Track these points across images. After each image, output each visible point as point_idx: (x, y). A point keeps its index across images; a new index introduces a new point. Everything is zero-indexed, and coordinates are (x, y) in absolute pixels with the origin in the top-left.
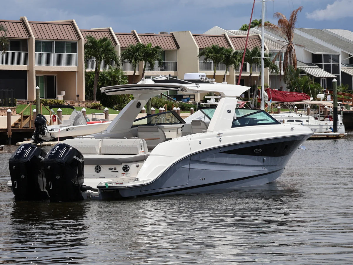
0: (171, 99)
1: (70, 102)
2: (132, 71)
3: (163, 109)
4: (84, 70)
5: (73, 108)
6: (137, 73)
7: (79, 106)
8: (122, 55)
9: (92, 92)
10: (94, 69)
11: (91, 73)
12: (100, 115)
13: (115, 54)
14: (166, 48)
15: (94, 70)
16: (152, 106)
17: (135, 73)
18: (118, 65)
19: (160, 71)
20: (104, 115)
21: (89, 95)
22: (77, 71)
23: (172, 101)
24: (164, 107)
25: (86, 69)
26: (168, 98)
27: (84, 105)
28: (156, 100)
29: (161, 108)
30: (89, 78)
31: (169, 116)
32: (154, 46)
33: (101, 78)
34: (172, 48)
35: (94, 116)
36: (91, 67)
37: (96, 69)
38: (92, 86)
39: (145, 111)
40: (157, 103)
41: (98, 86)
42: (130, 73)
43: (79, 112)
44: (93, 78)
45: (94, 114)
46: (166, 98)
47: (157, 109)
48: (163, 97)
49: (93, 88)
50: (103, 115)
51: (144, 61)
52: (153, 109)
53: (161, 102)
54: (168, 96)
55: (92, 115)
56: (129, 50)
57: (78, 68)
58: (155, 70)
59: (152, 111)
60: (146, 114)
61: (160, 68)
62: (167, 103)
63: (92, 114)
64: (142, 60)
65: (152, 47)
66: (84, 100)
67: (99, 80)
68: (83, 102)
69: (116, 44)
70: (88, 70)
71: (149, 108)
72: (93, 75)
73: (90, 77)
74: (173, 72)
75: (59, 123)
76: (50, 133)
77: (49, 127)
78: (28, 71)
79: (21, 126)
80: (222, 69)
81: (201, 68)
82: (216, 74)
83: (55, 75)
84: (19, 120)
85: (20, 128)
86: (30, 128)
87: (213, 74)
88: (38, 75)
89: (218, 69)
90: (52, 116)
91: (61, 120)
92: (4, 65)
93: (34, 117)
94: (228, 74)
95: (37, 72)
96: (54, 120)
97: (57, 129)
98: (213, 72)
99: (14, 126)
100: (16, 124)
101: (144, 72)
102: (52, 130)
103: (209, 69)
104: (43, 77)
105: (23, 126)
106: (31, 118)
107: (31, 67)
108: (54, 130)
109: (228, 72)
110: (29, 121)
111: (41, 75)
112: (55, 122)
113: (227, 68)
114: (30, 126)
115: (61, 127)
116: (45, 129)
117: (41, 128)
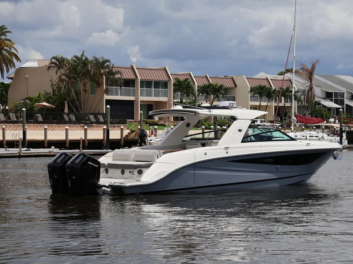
0: (230, 121)
1: (163, 122)
3: (225, 127)
4: (172, 100)
5: (165, 126)
7: (169, 124)
8: (198, 90)
11: (177, 102)
13: (193, 90)
14: (228, 86)
15: (179, 101)
16: (218, 125)
18: (195, 97)
22: (168, 101)
25: (174, 100)
26: (229, 120)
27: (172, 124)
28: (221, 121)
32: (219, 85)
34: (232, 86)
36: (177, 99)
37: (181, 100)
39: (213, 129)
40: (221, 123)
43: (169, 128)
47: (221, 127)
48: (225, 119)
51: (213, 95)
52: (218, 127)
53: (224, 122)
56: (203, 87)
57: (168, 99)
58: (220, 101)
59: (218, 128)
61: (223, 99)
62: (228, 123)
64: (211, 94)
65: (218, 86)
66: (172, 121)
68: (172, 122)
69: (194, 83)
70: (175, 101)
71: (216, 127)
75: (155, 136)
76: (150, 143)
77: (149, 139)
78: (135, 101)
79: (130, 137)
80: (265, 101)
81: (251, 100)
82: (261, 105)
83: (153, 104)
84: (129, 134)
85: (129, 139)
86: (136, 139)
87: (259, 105)
88: (142, 103)
89: (263, 101)
90: (151, 131)
91: (157, 134)
92: (119, 96)
93: (138, 132)
94: (269, 104)
95: (141, 101)
96: (152, 134)
97: (153, 139)
98: (259, 103)
99: (125, 137)
100: (126, 136)
101: (213, 102)
102: (150, 140)
103: (257, 101)
104: (145, 105)
105: (131, 137)
106: (137, 132)
107: (137, 98)
108: (152, 140)
109: (269, 103)
110: (135, 134)
111: (144, 104)
112: (153, 135)
113: (269, 100)
114: (136, 137)
115: (156, 138)
116: (146, 140)
117: (144, 139)
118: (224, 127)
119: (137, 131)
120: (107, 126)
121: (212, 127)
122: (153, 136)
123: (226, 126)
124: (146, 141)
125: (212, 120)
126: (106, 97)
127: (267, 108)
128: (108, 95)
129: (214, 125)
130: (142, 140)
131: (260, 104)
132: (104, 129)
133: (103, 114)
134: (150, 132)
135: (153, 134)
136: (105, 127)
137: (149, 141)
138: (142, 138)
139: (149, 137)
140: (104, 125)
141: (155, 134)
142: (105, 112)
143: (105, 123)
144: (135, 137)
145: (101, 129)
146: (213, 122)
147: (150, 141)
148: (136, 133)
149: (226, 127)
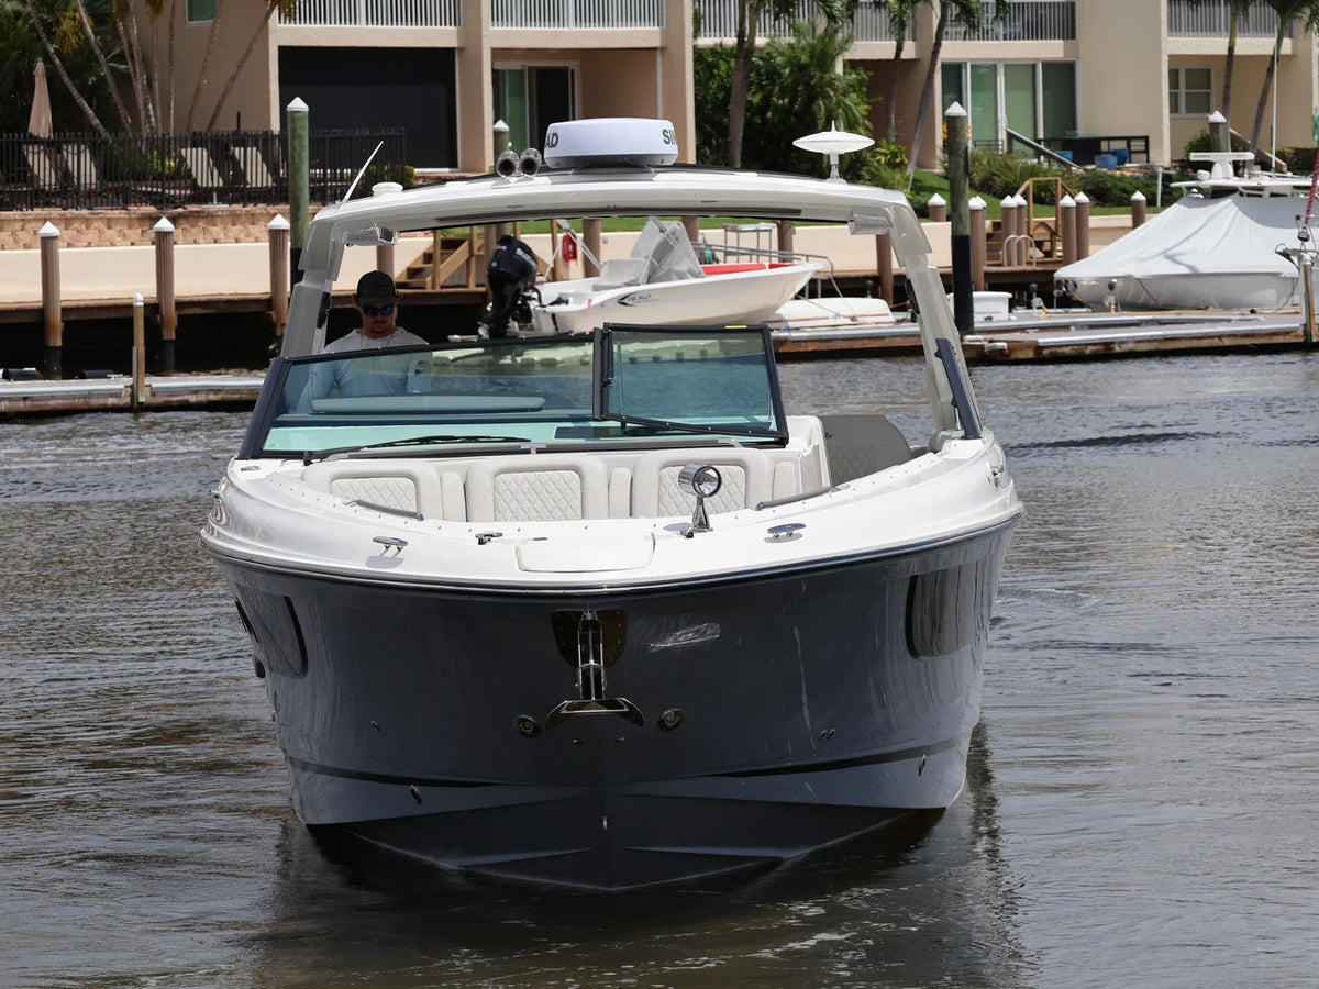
0: (1049, 157)
2: (888, 42)
3: (1019, 200)
4: (689, 42)
6: (909, 51)
9: (724, 131)
10: (733, 33)
11: (719, 52)
12: (757, 231)
15: (731, 41)
16: (975, 190)
17: (899, 49)
18: (831, 17)
19: (1005, 39)
20: (775, 231)
21: (709, 145)
22: (663, 49)
23: (1055, 166)
24: (1022, 190)
25: (695, 37)
26: (1039, 152)
28: (989, 162)
29: (1009, 197)
30: (712, 76)
31: (1042, 230)
33: (758, 74)
35: (732, 236)
36: (721, 29)
37: (741, 35)
38: (722, 107)
39: (944, 213)
40: (993, 174)
41: (747, 110)
42: (883, 49)
43: (670, 225)
44: (728, 76)
45: (734, 230)
46: (1030, 151)
47: (994, 202)
48: (1017, 146)
49: (728, 116)
50: (770, 231)
51: (935, 3)
52: (977, 202)
53: (1009, 168)
54: (1039, 141)
55: (723, 230)
57: (665, 34)
58: (985, 35)
59: (974, 212)
60: (950, 223)
61: (1005, 26)
62: (1033, 172)
63: (724, 227)
67: (751, 84)
70: (706, 41)
71: (962, 199)
72: (728, 62)
73: (716, 72)
74: (1057, 41)
75: (590, 271)
76: (553, 316)
77: (549, 291)
78: (461, 49)
79: (434, 281)
80: (1261, 29)
81: (1174, 27)
82: (1238, 51)
83: (572, 65)
84: (428, 257)
85: (429, 290)
86: (472, 288)
87: (1225, 52)
88: (502, 65)
89: (1246, 30)
90: (560, 236)
91: (598, 259)
92: (362, 25)
93: (486, 245)
94: (1287, 46)
95: (498, 53)
96: (570, 255)
97: (579, 297)
98: (1225, 41)
99: (404, 280)
100: (412, 272)
101: (938, 45)
102: (559, 301)
103: (1209, 28)
104: (522, 72)
105: (442, 279)
106: (476, 246)
107: (472, 33)
108: (567, 302)
109: (1287, 41)
110: (468, 262)
111: (515, 65)
112: (572, 263)
113: (1283, 23)
114: (472, 279)
115: (596, 288)
116: (530, 298)
117: (517, 295)
118: (1009, 201)
119: (478, 243)
120: (295, 218)
121: (937, 200)
122: (576, 267)
123: (1025, 195)
124: (533, 305)
125: (939, 153)
126: (285, 32)
127: (1270, 71)
128: (289, 15)
129: (946, 184)
130: (510, 300)
131: (1231, 49)
132: (276, 235)
133: (264, 141)
134: (559, 248)
135: (575, 257)
136: (281, 222)
137: (552, 304)
138: (508, 290)
139: (554, 277)
140: (272, 209)
141: (586, 260)
142: (276, 127)
143: (280, 193)
144: (468, 275)
145: (259, 230)
146: (939, 170)
147: (556, 309)
148: (471, 254)
149: (1023, 202)
